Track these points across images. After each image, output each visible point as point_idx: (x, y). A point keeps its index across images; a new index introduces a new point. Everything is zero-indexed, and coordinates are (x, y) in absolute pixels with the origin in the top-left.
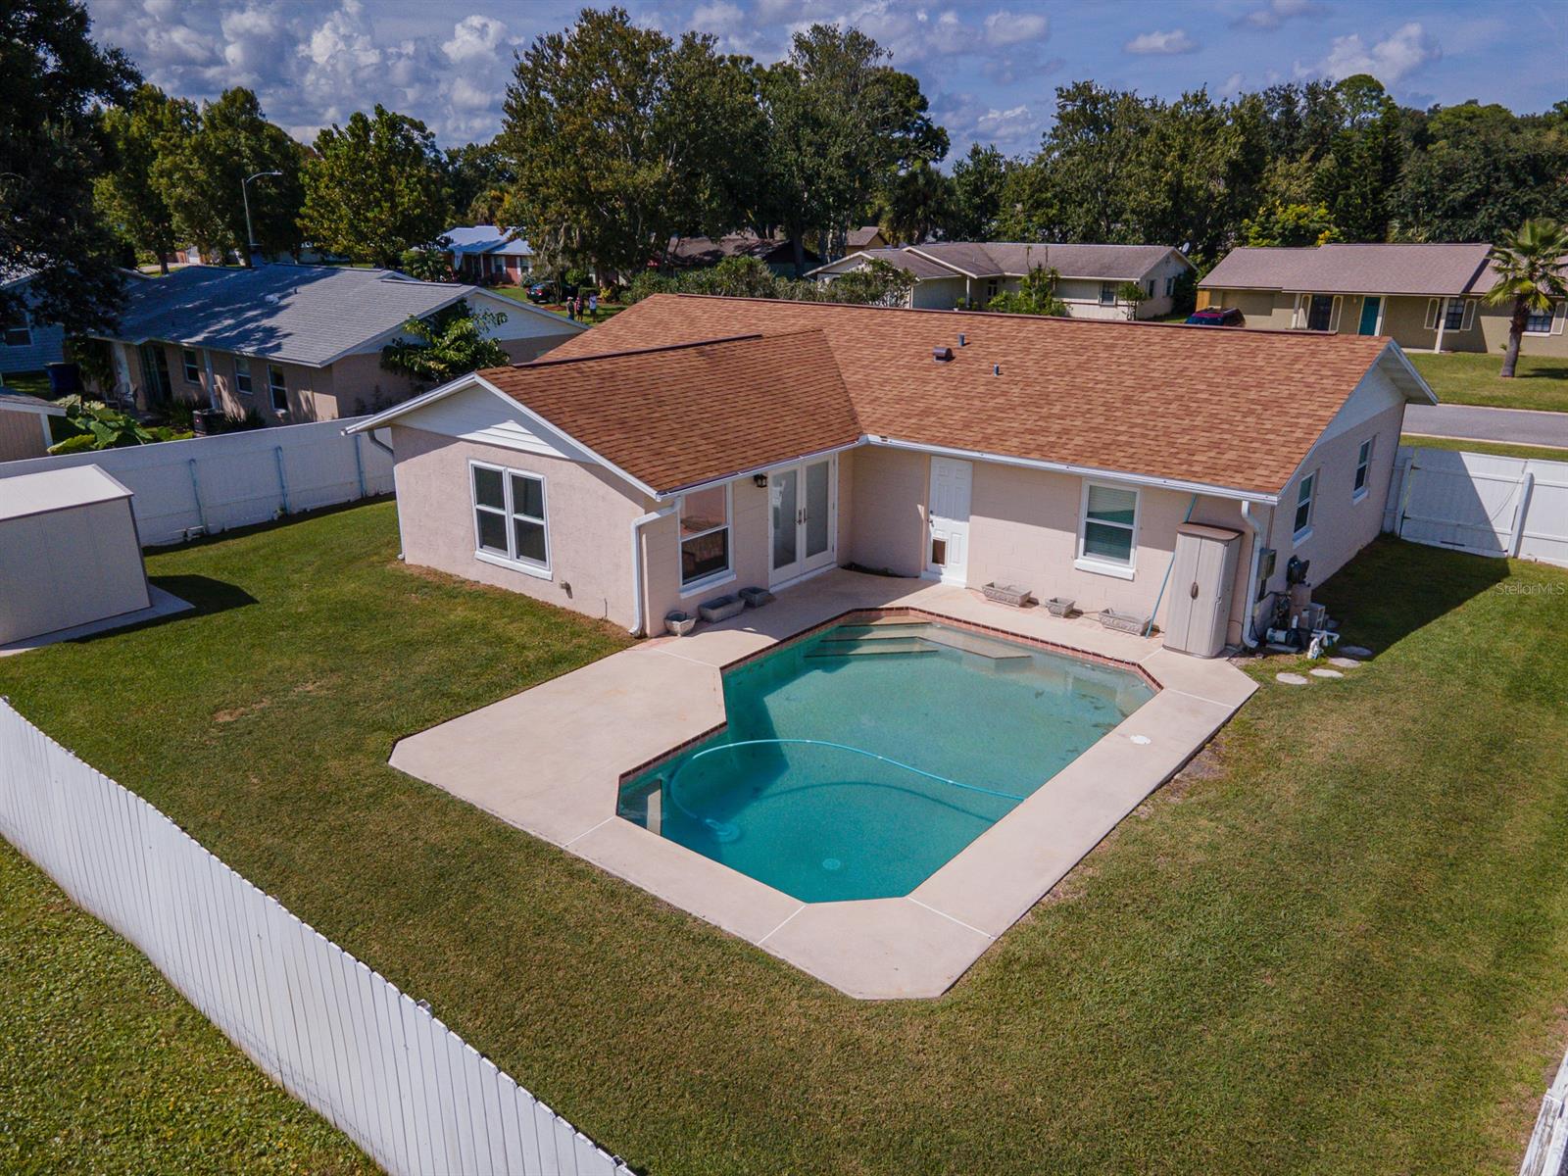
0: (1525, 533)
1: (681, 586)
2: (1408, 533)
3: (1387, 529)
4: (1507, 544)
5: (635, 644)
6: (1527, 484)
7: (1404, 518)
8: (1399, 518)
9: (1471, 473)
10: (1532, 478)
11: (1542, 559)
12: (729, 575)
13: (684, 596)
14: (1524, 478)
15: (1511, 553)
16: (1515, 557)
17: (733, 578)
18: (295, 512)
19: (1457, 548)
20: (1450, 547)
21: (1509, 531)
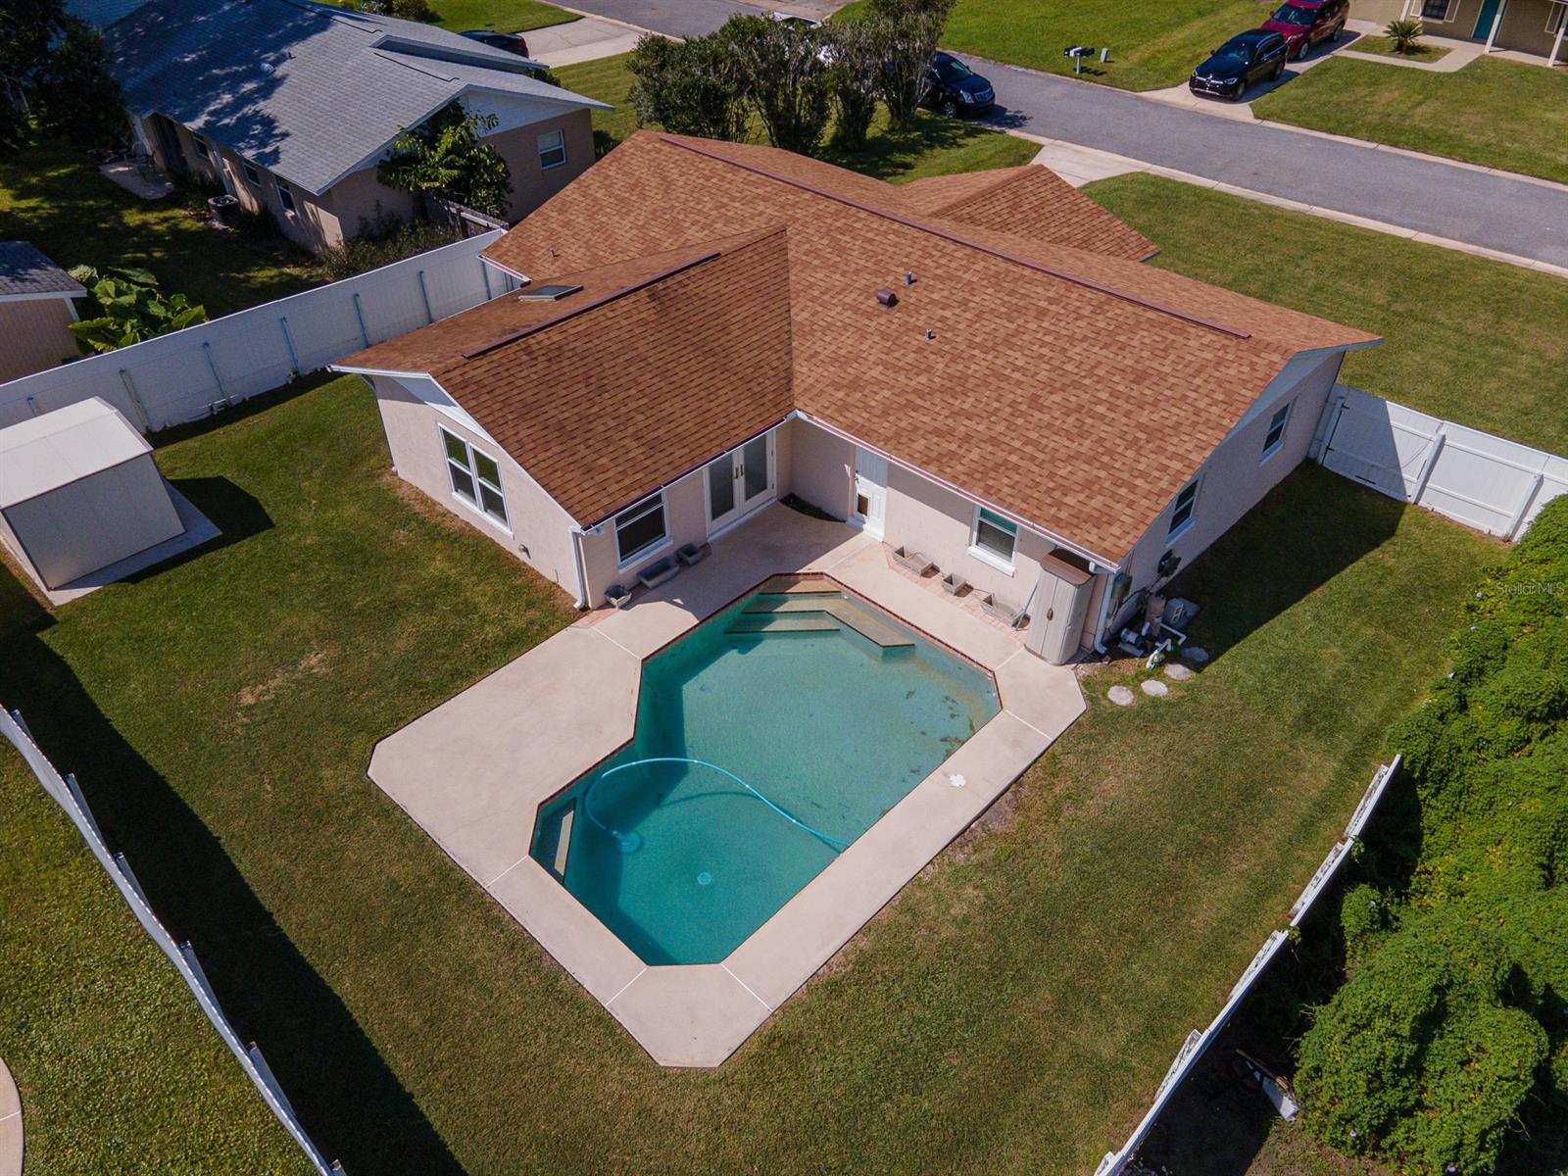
0: (1428, 484)
1: (619, 563)
2: (1329, 462)
3: (1312, 455)
4: (1411, 491)
5: (580, 618)
6: (1438, 444)
7: (1328, 448)
8: (1323, 450)
9: (1392, 422)
10: (1444, 438)
11: (1438, 509)
12: (666, 541)
13: (621, 572)
14: (1436, 438)
15: (1412, 500)
16: (1415, 503)
17: (671, 542)
18: (307, 373)
19: (1368, 484)
20: (1363, 482)
21: (1415, 479)
